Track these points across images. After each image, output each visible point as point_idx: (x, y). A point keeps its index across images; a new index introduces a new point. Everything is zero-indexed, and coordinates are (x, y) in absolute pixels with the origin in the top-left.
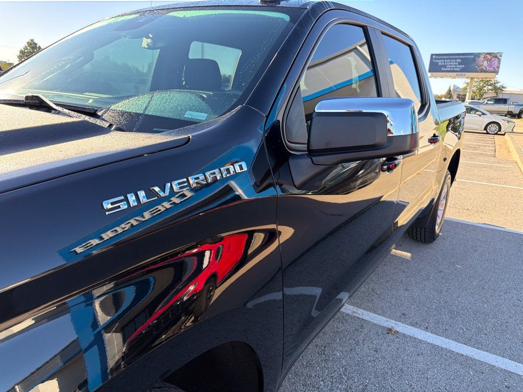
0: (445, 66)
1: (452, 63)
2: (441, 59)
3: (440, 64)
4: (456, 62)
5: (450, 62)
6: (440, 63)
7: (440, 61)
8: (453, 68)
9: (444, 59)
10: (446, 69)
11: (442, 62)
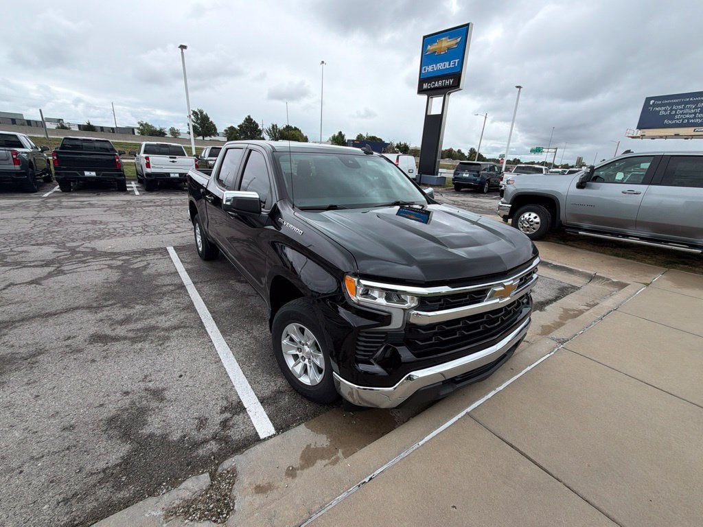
0: (671, 117)
1: (687, 111)
2: (665, 105)
3: (662, 113)
4: (696, 108)
5: (684, 108)
6: (662, 111)
7: (663, 108)
8: (688, 119)
9: (671, 105)
10: (674, 122)
11: (666, 111)
